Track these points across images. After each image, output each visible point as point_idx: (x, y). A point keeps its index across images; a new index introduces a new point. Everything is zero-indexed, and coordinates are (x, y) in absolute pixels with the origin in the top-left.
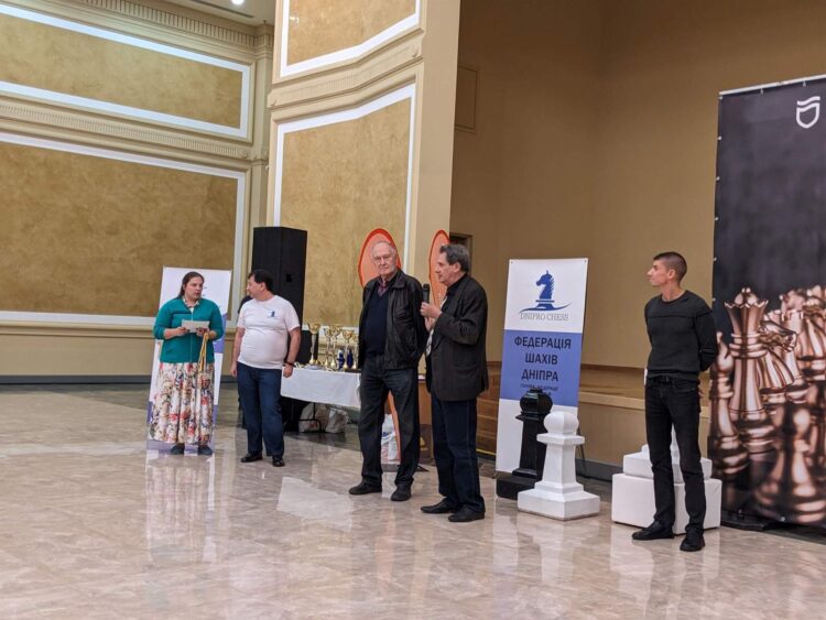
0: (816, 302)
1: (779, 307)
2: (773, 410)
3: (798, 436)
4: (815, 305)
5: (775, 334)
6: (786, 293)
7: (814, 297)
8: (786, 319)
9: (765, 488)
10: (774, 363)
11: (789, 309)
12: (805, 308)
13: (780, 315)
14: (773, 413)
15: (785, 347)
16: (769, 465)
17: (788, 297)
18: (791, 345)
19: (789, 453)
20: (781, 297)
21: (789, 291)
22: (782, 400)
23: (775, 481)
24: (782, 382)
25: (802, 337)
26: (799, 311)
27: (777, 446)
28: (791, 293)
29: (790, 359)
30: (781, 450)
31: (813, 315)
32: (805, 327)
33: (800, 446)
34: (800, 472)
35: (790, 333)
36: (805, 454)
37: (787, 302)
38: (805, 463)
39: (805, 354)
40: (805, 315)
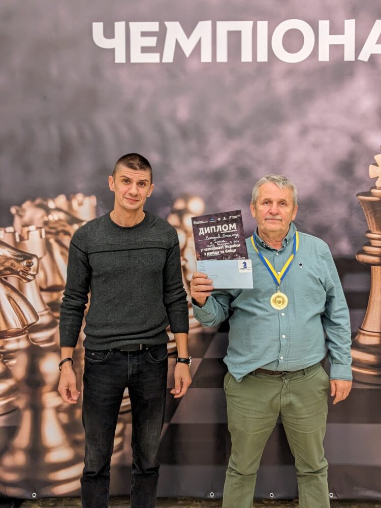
0: (62, 216)
1: (11, 223)
2: (11, 358)
3: (47, 388)
4: (60, 220)
5: (7, 259)
6: (19, 204)
7: (58, 209)
8: (22, 238)
9: (8, 461)
10: (9, 297)
11: (26, 225)
12: (46, 223)
13: (14, 233)
14: (13, 362)
15: (24, 276)
16: (12, 431)
17: (24, 211)
18: (31, 272)
19: (37, 410)
20: (13, 210)
21: (24, 201)
22: (23, 344)
23: (21, 449)
24: (22, 320)
25: (46, 261)
26: (39, 228)
27: (21, 403)
28: (27, 205)
29: (31, 291)
30: (24, 409)
31: (57, 233)
32: (48, 248)
33: (50, 400)
34: (52, 433)
35: (28, 257)
36: (58, 409)
37: (21, 216)
38: (59, 420)
39: (50, 283)
40: (47, 233)
